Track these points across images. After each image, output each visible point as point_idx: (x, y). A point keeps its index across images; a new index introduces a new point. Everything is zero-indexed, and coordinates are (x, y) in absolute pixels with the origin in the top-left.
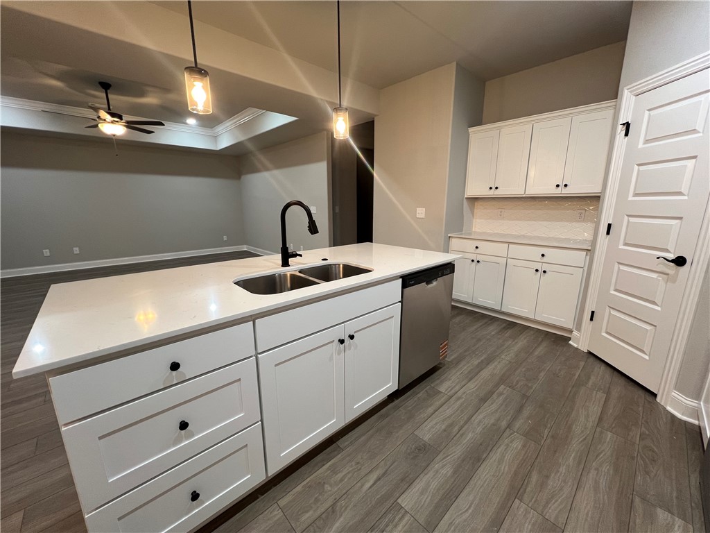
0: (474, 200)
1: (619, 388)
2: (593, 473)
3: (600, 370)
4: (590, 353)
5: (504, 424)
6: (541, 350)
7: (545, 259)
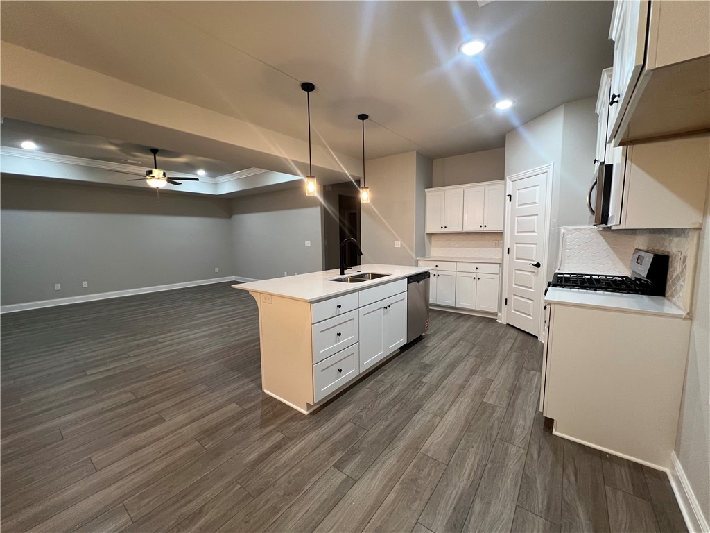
0: (430, 235)
1: (521, 336)
2: (506, 365)
3: (513, 331)
4: (508, 325)
5: (464, 354)
6: (481, 325)
7: (478, 271)
